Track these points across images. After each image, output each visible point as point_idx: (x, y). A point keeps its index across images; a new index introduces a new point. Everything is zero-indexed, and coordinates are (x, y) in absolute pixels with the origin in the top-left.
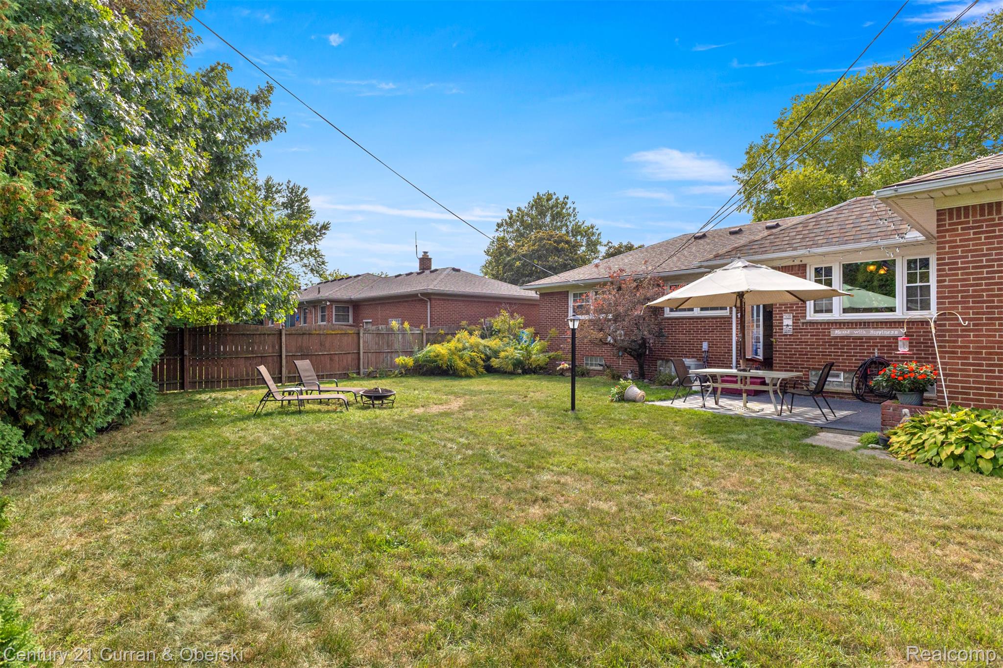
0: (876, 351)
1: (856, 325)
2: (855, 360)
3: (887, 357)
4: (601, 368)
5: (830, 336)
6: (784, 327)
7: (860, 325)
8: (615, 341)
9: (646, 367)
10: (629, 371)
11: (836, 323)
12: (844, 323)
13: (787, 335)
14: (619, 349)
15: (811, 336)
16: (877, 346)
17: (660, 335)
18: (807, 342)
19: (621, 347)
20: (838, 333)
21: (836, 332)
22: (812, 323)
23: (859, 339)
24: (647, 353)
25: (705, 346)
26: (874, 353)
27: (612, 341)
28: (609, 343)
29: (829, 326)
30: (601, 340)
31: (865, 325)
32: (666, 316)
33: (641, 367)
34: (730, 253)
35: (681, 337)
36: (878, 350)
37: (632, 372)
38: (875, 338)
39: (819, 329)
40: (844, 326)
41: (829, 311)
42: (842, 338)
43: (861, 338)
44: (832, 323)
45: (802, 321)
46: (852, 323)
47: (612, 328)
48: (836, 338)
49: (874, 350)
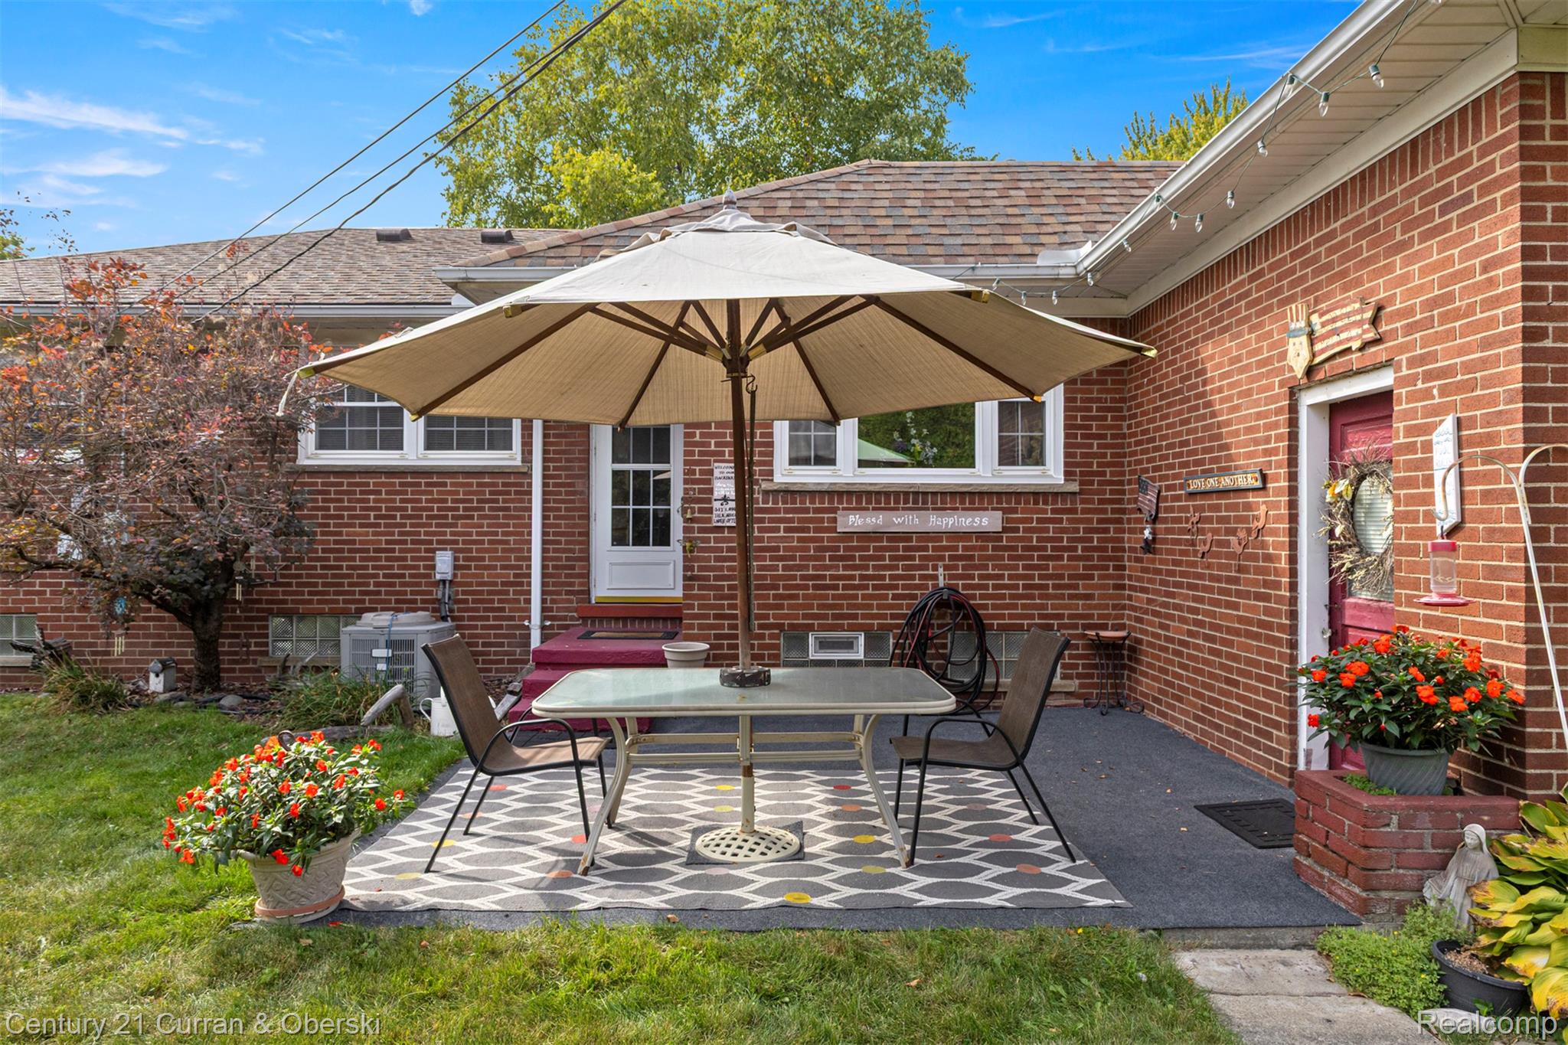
0: (941, 571)
1: (897, 502)
2: (895, 597)
3: (965, 587)
4: (26, 658)
5: (834, 529)
6: (716, 505)
7: (906, 502)
8: (94, 554)
9: (225, 645)
10: (155, 665)
11: (849, 493)
12: (869, 493)
13: (720, 529)
14: (116, 588)
15: (787, 530)
16: (942, 558)
17: (288, 529)
18: (777, 549)
19: (125, 581)
20: (854, 521)
21: (852, 518)
22: (789, 493)
23: (933, 540)
24: (238, 597)
25: (444, 563)
26: (935, 577)
27: (76, 555)
28: (64, 564)
29: (831, 501)
30: (20, 553)
31: (915, 502)
32: (302, 461)
33: (208, 650)
34: (560, 252)
35: (359, 533)
36: (946, 568)
37: (165, 667)
38: (936, 536)
39: (806, 510)
40: (869, 502)
41: (826, 459)
42: (865, 536)
43: (906, 536)
44: (840, 494)
45: (765, 486)
46: (887, 494)
47: (76, 502)
48: (848, 536)
49: (935, 568)
